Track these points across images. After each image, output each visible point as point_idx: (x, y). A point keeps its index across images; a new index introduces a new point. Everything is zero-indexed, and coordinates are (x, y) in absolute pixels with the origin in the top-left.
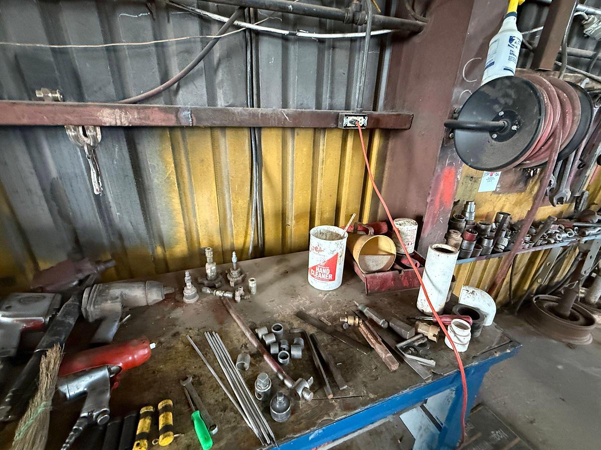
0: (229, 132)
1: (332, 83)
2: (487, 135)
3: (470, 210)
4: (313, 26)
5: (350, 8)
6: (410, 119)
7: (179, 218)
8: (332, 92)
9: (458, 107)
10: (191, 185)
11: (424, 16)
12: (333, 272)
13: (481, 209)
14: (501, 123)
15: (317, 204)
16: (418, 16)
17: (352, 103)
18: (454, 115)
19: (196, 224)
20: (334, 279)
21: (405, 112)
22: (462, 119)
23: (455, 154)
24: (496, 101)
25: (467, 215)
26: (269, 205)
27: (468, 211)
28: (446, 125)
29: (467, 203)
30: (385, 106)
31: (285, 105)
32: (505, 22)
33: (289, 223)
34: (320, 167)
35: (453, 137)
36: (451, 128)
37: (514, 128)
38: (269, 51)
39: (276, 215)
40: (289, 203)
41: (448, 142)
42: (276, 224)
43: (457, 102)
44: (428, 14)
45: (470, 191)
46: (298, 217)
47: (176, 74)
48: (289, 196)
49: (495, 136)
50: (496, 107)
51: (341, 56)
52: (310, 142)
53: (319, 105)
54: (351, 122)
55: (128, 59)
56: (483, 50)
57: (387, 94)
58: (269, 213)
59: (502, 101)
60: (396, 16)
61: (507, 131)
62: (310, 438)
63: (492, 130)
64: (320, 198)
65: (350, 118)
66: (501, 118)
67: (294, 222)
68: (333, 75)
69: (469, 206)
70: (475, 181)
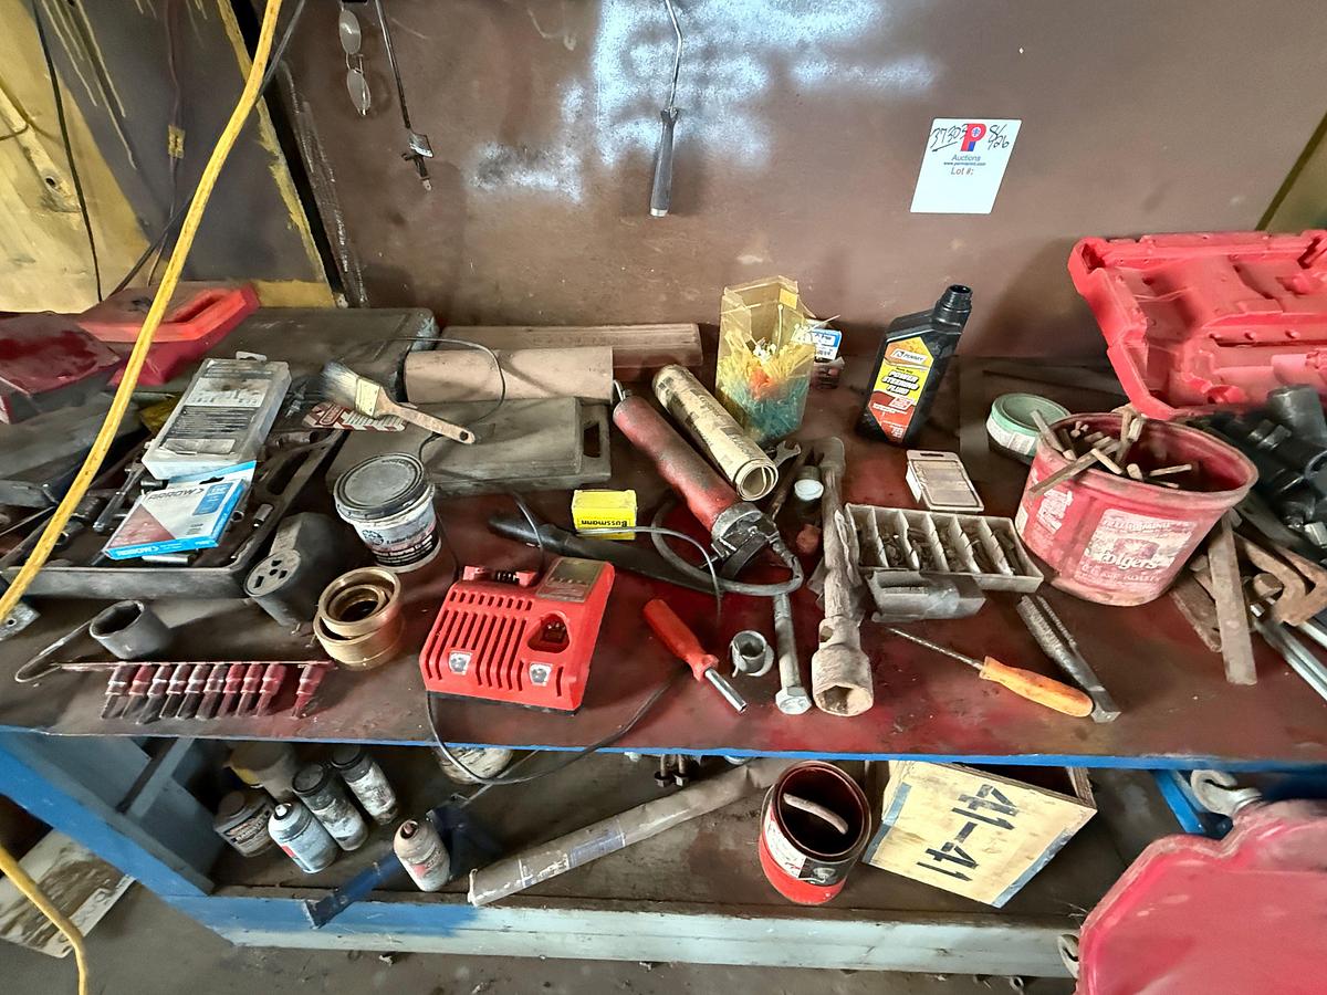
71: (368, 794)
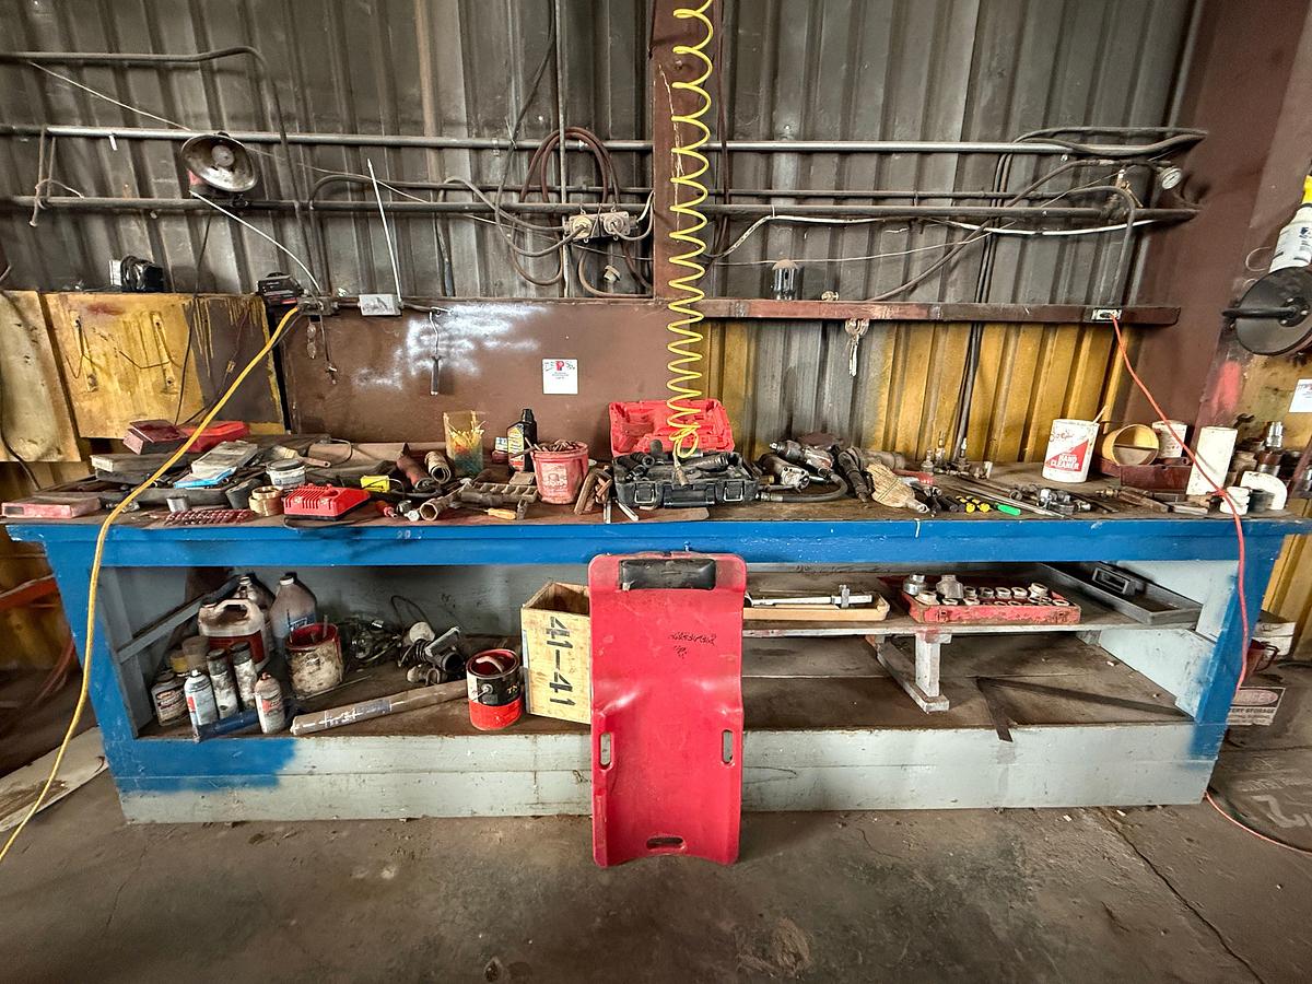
0: (952, 328)
1: (1072, 276)
2: (1276, 321)
3: (1274, 432)
4: (1056, 223)
5: (1106, 206)
6: (1177, 313)
7: (883, 416)
8: (1070, 286)
9: (1239, 297)
10: (903, 383)
11: (1197, 203)
12: (1080, 462)
13: (1297, 439)
14: (1289, 308)
15: (1035, 416)
16: (1189, 203)
17: (1094, 297)
18: (1237, 303)
19: (897, 424)
20: (1080, 469)
21: (1169, 306)
22: (1244, 306)
23: (1239, 347)
24: (1283, 289)
25: (1269, 440)
26: (976, 411)
27: (1271, 434)
28: (1224, 314)
29: (1270, 424)
30: (1139, 299)
31: (1014, 300)
32: (1298, 212)
33: (996, 437)
34: (1044, 371)
35: (1234, 328)
36: (1232, 316)
37: (1304, 312)
38: (1006, 252)
39: (982, 424)
40: (999, 411)
41: (1228, 334)
42: (981, 435)
43: (1238, 291)
44: (1201, 201)
45: (1274, 409)
46: (1009, 430)
47: (915, 276)
48: (1001, 404)
49: (1284, 322)
50: (1283, 294)
51: (1087, 249)
52: (1036, 341)
53: (1052, 301)
54: (1102, 315)
55: (881, 267)
56: (1273, 239)
57: (1142, 286)
58: (977, 420)
59: (1289, 288)
60: (1158, 207)
61: (1297, 317)
62: (1093, 526)
63: (1280, 316)
64: (1040, 409)
65: (1101, 312)
66: (1290, 304)
67: (1002, 435)
68: (1074, 269)
69: (1272, 428)
70: (1282, 396)
71: (246, 678)
